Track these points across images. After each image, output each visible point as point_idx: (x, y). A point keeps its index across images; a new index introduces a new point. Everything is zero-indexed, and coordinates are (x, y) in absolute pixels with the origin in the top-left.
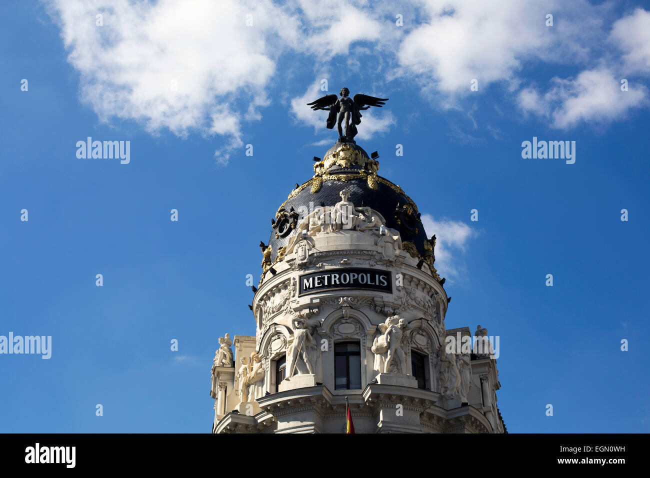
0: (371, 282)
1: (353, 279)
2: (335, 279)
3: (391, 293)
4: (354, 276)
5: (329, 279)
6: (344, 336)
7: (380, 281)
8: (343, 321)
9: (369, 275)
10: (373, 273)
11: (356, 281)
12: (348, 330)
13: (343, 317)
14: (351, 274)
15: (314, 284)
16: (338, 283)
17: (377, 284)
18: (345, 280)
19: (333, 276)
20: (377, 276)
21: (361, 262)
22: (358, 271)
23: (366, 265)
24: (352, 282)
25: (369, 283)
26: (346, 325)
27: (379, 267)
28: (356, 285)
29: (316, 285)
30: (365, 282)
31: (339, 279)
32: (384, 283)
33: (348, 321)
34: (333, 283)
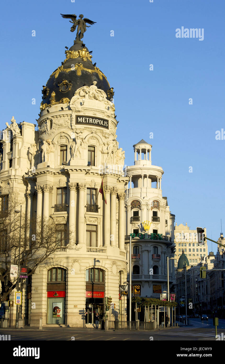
0: (103, 124)
1: (97, 122)
2: (91, 120)
3: (108, 129)
4: (98, 121)
5: (89, 120)
6: (92, 144)
7: (106, 124)
8: (92, 138)
9: (102, 121)
10: (104, 120)
11: (98, 123)
12: (93, 142)
13: (92, 137)
14: (97, 120)
15: (82, 121)
16: (92, 122)
17: (105, 125)
18: (94, 122)
19: (90, 119)
20: (105, 122)
21: (100, 115)
22: (99, 119)
23: (101, 117)
24: (97, 123)
25: (102, 124)
26: (93, 140)
27: (106, 118)
28: (98, 125)
29: (83, 122)
30: (101, 124)
31: (92, 121)
32: (107, 125)
33: (94, 139)
34: (90, 122)
